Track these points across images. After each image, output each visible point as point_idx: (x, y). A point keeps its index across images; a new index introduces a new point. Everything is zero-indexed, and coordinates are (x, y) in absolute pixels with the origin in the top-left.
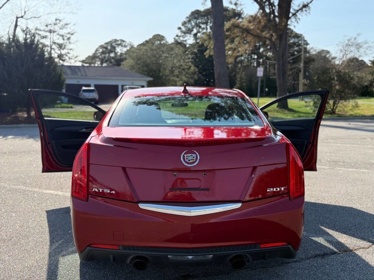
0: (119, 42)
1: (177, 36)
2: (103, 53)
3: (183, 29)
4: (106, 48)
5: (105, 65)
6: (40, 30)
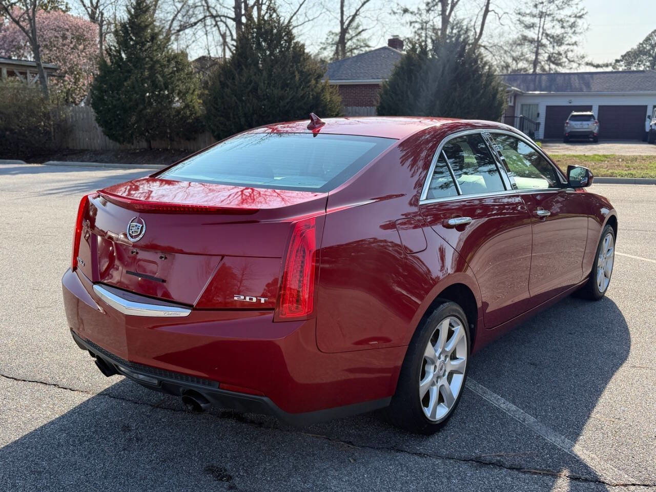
6: (524, 15)
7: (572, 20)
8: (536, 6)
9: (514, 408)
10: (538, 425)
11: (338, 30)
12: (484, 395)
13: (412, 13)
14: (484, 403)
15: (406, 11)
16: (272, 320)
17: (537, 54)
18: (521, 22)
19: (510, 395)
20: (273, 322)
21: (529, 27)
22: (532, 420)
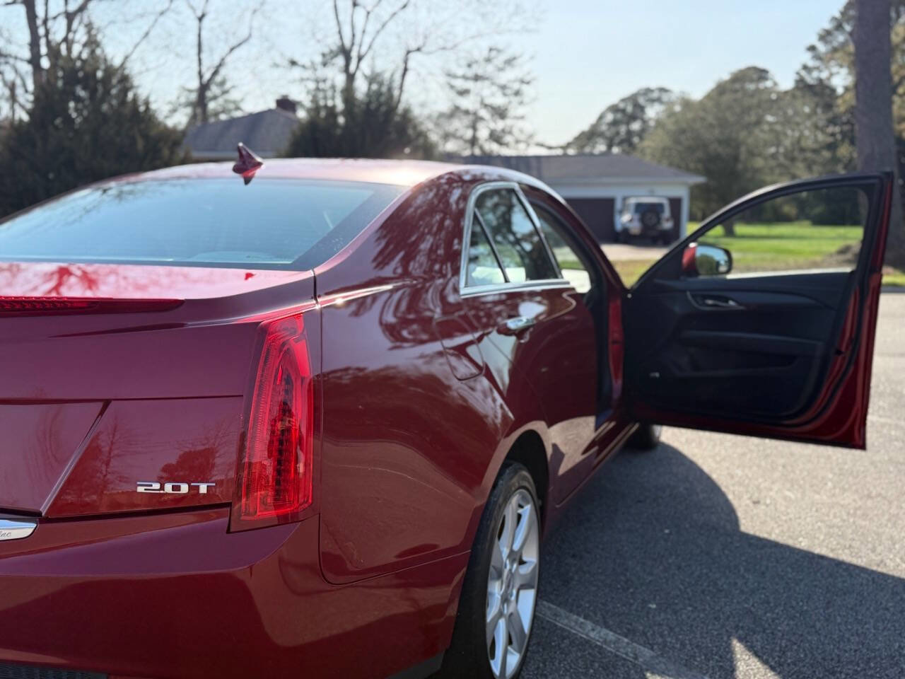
0: (655, 95)
1: (805, 67)
2: (615, 123)
3: (822, 48)
4: (623, 111)
5: (615, 150)
6: (455, 77)
7: (516, 86)
8: (469, 66)
9: (611, 636)
10: (660, 662)
11: (195, 84)
12: (558, 619)
13: (304, 67)
14: (564, 635)
15: (293, 63)
16: (226, 529)
17: (474, 128)
18: (452, 87)
19: (596, 614)
20: (228, 531)
21: (462, 93)
22: (648, 654)
